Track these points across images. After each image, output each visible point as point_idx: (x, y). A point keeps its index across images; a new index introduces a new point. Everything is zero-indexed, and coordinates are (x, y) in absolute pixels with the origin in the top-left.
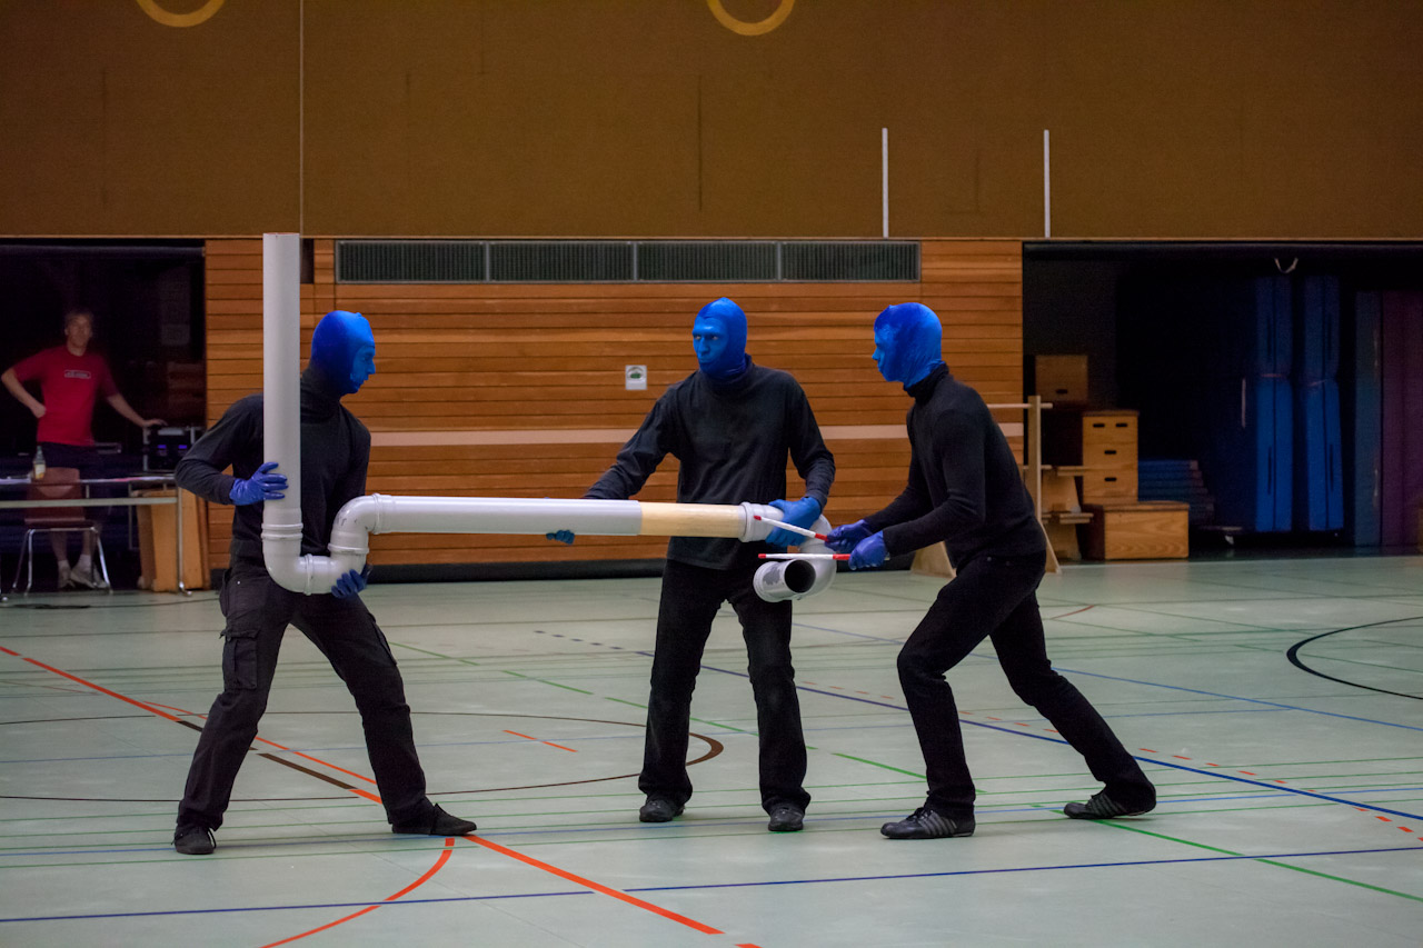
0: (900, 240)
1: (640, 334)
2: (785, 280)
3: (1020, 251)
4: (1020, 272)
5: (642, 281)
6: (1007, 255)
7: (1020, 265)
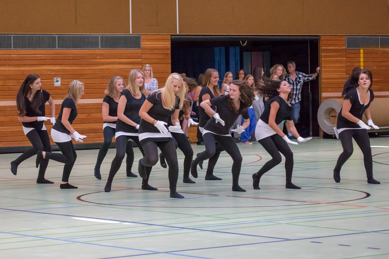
0: (135, 35)
1: (58, 67)
2: (102, 48)
3: (170, 38)
4: (170, 45)
5: (59, 48)
6: (166, 40)
7: (170, 43)
